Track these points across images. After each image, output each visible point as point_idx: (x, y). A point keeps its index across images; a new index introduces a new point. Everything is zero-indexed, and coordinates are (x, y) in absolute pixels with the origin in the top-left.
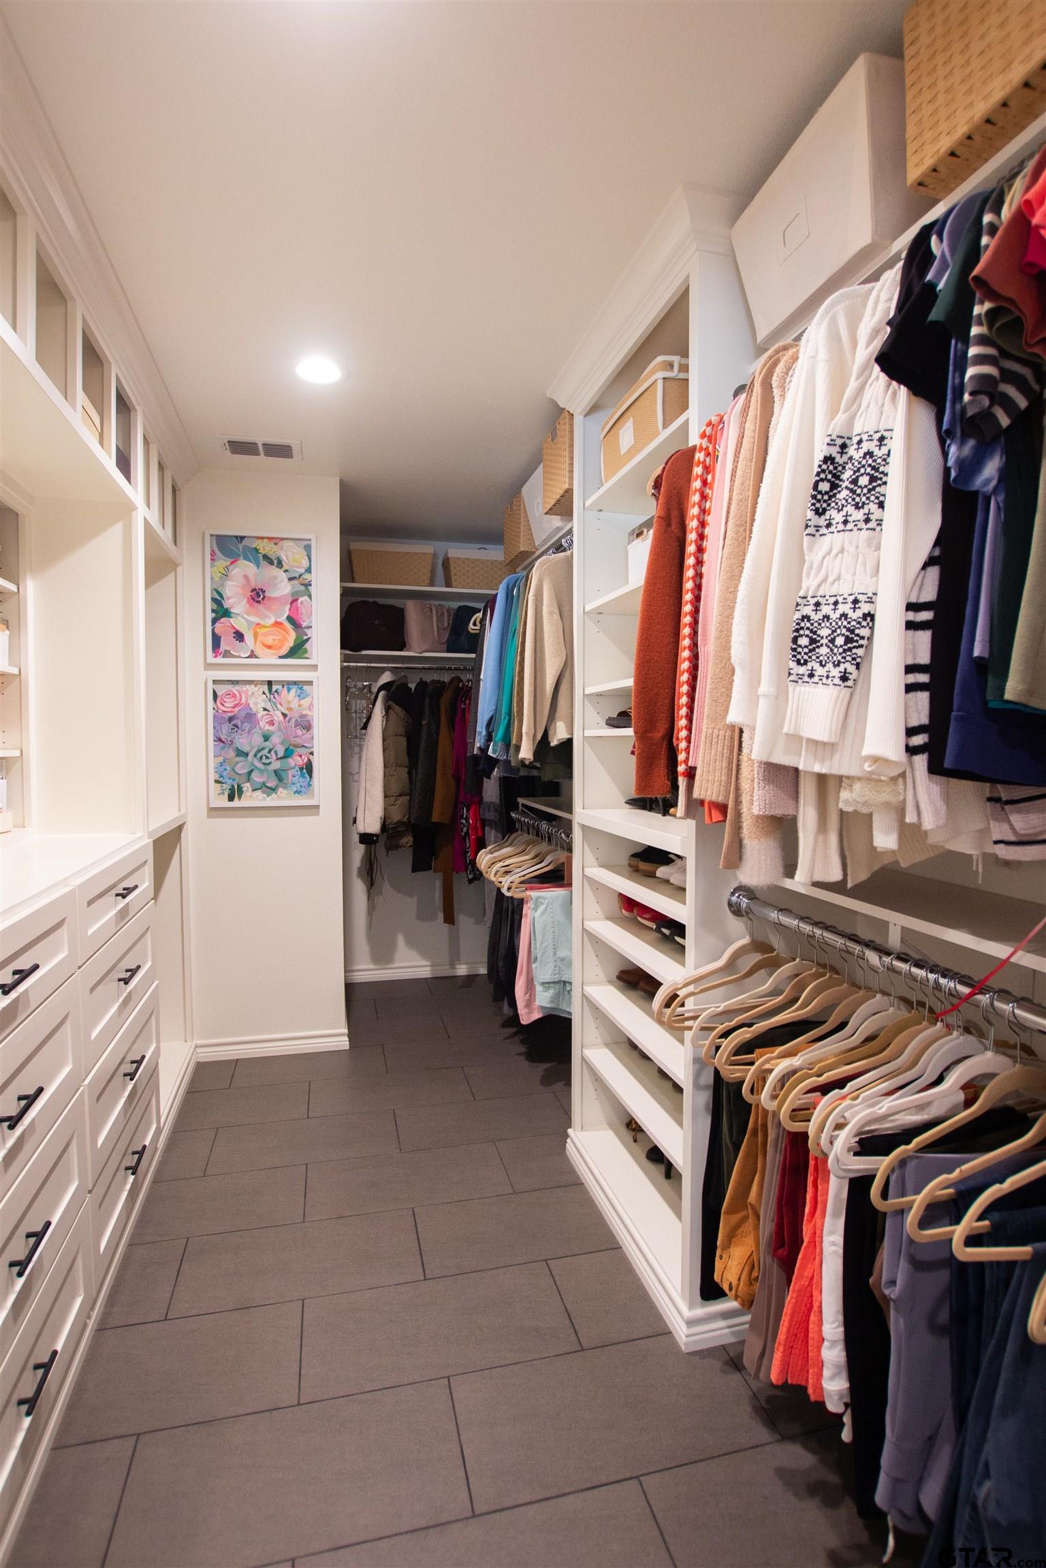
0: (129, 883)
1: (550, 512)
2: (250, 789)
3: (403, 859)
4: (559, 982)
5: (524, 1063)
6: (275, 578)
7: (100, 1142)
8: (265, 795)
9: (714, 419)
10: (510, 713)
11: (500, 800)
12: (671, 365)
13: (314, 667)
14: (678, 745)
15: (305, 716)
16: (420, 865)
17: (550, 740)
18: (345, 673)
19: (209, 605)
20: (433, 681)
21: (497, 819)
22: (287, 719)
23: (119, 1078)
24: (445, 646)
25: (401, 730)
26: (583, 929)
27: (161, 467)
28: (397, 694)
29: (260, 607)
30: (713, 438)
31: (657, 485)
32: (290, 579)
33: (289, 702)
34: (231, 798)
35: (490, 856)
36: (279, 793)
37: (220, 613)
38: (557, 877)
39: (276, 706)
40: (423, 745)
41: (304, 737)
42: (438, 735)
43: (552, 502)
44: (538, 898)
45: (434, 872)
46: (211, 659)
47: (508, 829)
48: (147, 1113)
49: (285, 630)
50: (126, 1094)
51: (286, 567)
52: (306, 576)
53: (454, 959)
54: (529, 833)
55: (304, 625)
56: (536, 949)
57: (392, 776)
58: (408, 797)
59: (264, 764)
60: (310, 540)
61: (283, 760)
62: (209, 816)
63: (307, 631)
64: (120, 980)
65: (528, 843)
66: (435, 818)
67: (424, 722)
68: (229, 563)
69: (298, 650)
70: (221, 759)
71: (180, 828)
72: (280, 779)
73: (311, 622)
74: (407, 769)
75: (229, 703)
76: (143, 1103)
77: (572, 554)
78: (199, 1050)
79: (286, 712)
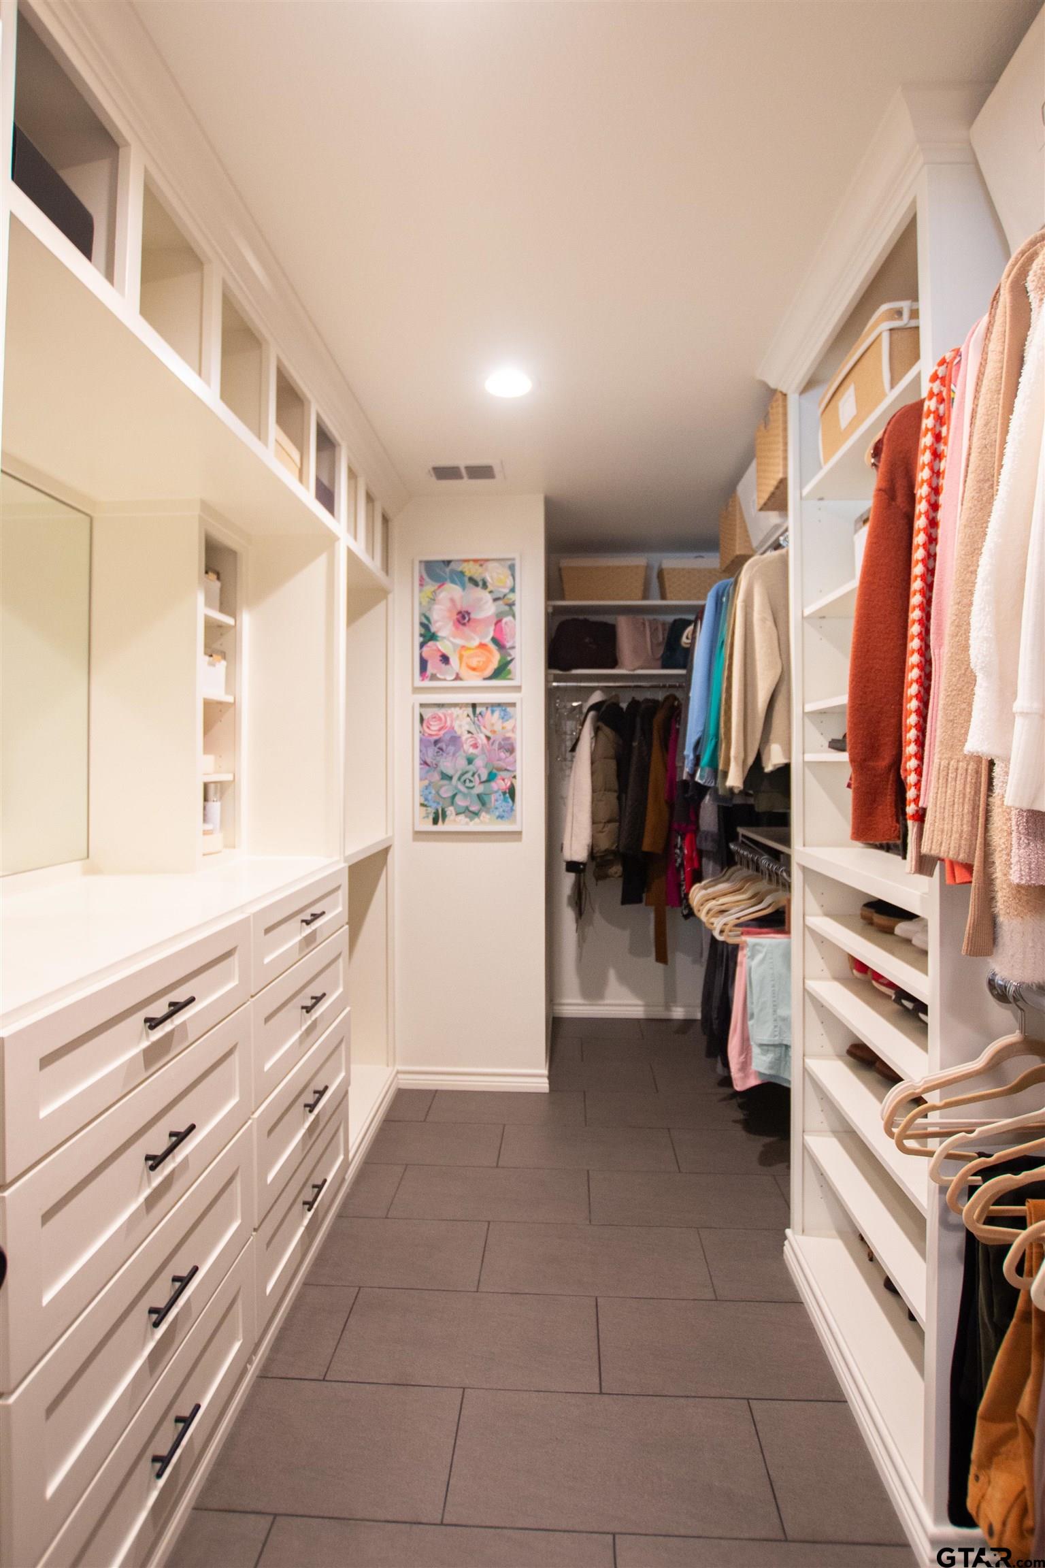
0: (316, 909)
1: (765, 508)
2: (454, 813)
3: (613, 889)
4: (780, 1045)
5: (739, 1133)
6: (480, 600)
7: (270, 1178)
8: (468, 820)
9: (948, 356)
10: (717, 735)
11: (719, 829)
12: (899, 313)
13: (518, 689)
14: (906, 777)
15: (508, 739)
16: (631, 896)
17: (764, 765)
18: (551, 694)
19: (418, 629)
20: (647, 700)
21: (715, 850)
22: (491, 741)
23: (299, 1107)
24: (659, 663)
25: (611, 752)
26: (804, 989)
27: (370, 498)
28: (607, 715)
29: (466, 629)
30: (947, 379)
31: (877, 452)
32: (495, 600)
33: (493, 725)
34: (435, 822)
35: (703, 892)
36: (481, 818)
37: (427, 638)
38: (776, 921)
39: (480, 728)
40: (633, 769)
41: (508, 760)
42: (649, 759)
43: (766, 496)
44: (755, 945)
45: (646, 904)
46: (419, 683)
47: (727, 861)
48: (334, 1142)
49: (490, 651)
50: (307, 1125)
51: (490, 588)
52: (511, 596)
53: (670, 999)
54: (748, 867)
55: (508, 645)
56: (752, 1003)
57: (601, 800)
58: (617, 824)
59: (468, 788)
60: (514, 559)
61: (487, 784)
62: (415, 839)
63: (511, 652)
64: (303, 1008)
65: (747, 879)
66: (647, 845)
67: (635, 744)
68: (436, 587)
69: (501, 671)
70: (426, 782)
71: (386, 851)
72: (483, 804)
73: (514, 642)
74: (615, 795)
75: (435, 727)
76: (326, 1136)
77: (787, 552)
78: (400, 1076)
79: (489, 734)
